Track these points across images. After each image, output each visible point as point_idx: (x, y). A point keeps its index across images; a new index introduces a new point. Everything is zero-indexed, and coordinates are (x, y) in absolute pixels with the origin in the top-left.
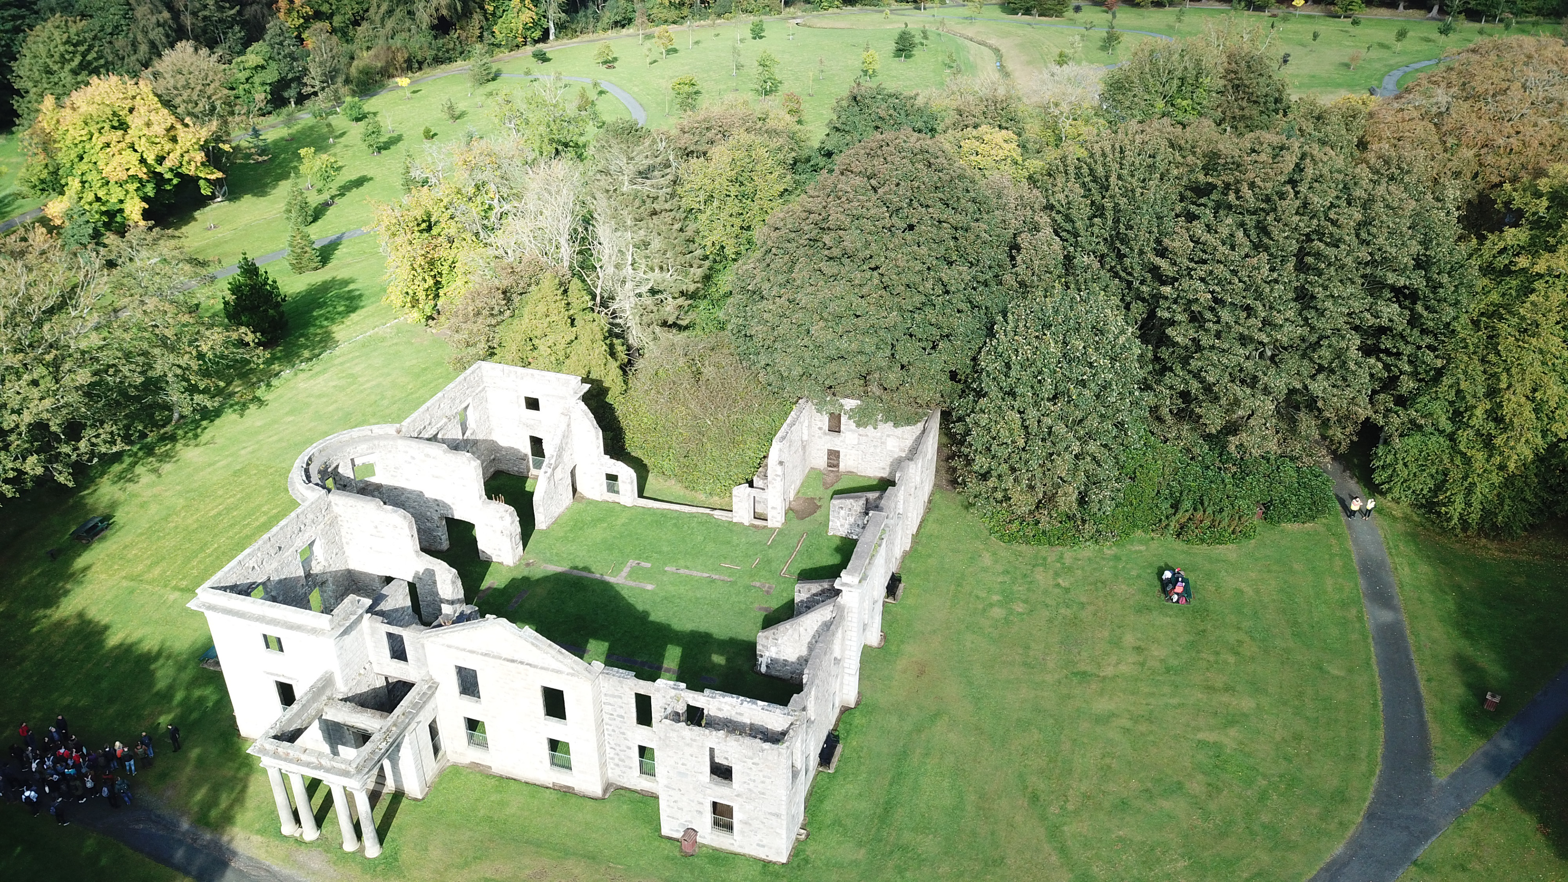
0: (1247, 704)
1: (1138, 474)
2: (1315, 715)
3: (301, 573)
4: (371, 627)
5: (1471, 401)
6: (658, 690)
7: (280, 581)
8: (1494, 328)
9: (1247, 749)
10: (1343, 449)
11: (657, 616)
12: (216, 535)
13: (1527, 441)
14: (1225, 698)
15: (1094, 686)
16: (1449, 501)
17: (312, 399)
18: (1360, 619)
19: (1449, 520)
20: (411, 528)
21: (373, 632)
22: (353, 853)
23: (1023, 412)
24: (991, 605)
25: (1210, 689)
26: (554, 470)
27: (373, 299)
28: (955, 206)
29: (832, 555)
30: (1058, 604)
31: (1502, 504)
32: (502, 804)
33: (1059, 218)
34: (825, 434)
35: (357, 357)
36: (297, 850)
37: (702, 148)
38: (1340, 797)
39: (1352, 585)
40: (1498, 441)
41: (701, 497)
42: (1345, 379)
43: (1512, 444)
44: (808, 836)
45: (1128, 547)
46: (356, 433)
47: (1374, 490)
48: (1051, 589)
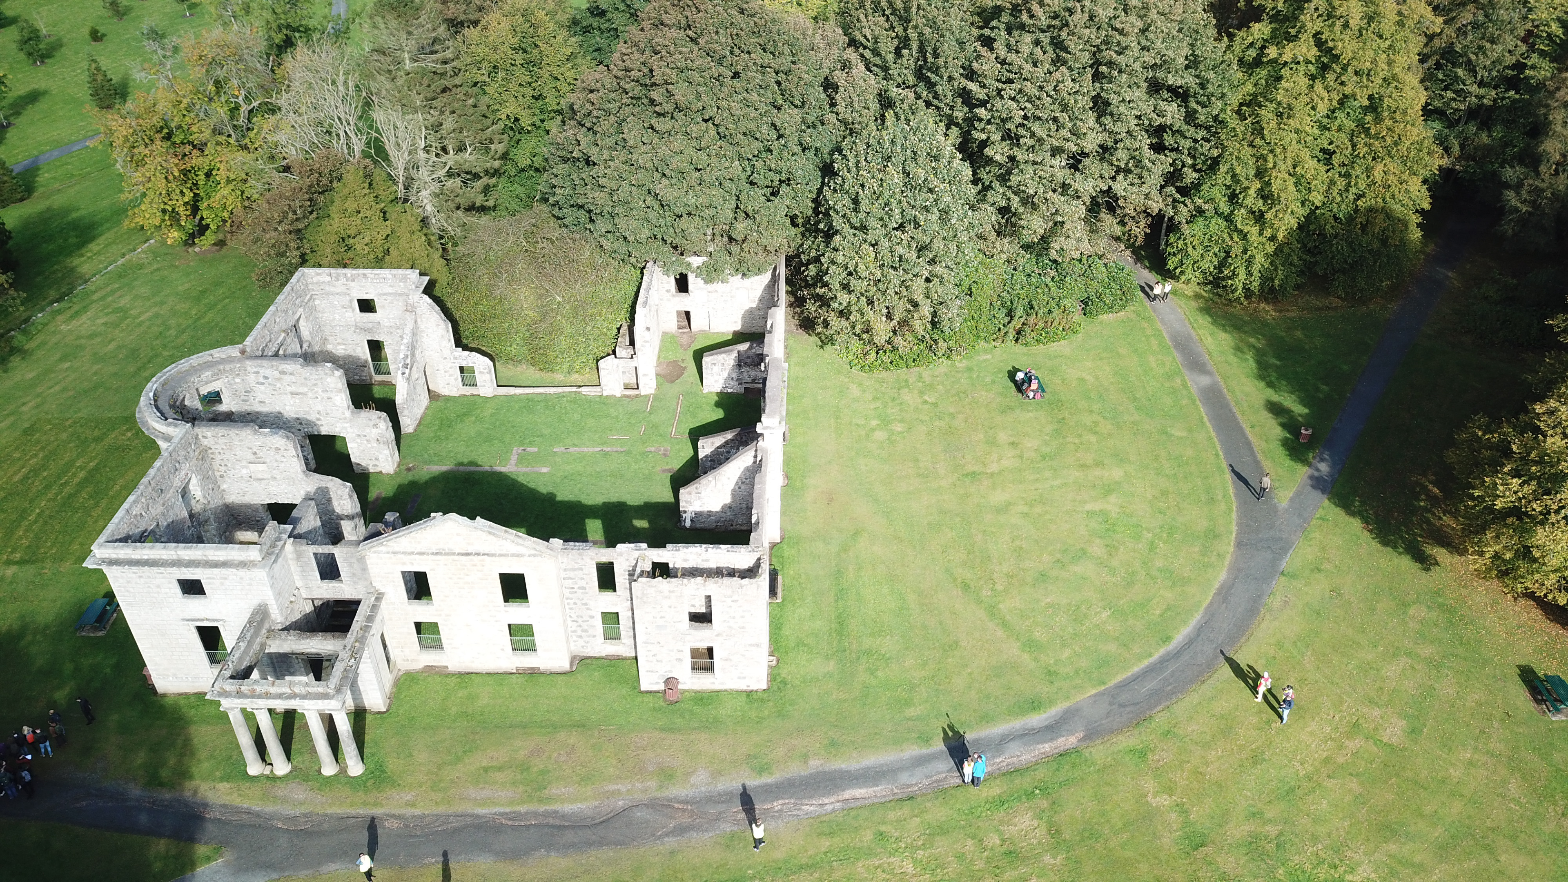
0: (1117, 473)
1: (973, 290)
2: (1173, 472)
3: (185, 514)
4: (296, 551)
5: (1246, 183)
6: (621, 554)
7: (168, 525)
8: (1257, 115)
9: (1128, 511)
10: (1140, 241)
13: (1292, 212)
14: (1098, 472)
15: (985, 483)
16: (1234, 274)
17: (83, 341)
18: (1185, 386)
19: (1235, 290)
20: (295, 448)
21: (299, 556)
22: (335, 775)
23: (877, 244)
24: (873, 430)
25: (1083, 467)
26: (411, 369)
29: (713, 411)
30: (931, 418)
31: (1276, 270)
32: (472, 698)
34: (673, 296)
35: (119, 289)
36: (273, 787)
37: (473, 18)
38: (1213, 535)
39: (1170, 358)
40: (1268, 216)
41: (560, 377)
43: (1281, 216)
44: (778, 661)
45: (977, 358)
46: (195, 360)
48: (920, 406)
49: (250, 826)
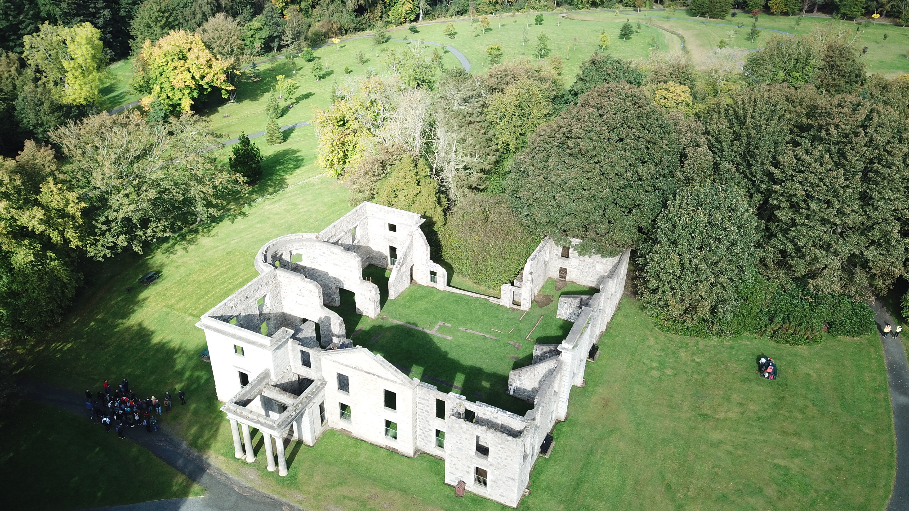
0: (807, 445)
1: (749, 297)
2: (852, 456)
3: (257, 312)
4: (292, 346)
6: (450, 398)
7: (246, 316)
9: (805, 473)
10: (883, 293)
11: (453, 355)
12: (214, 287)
14: (794, 440)
15: (711, 424)
17: (272, 216)
18: (886, 400)
20: (319, 293)
21: (293, 350)
22: (273, 472)
23: (681, 255)
24: (652, 369)
25: (784, 433)
26: (401, 266)
27: (309, 162)
28: (649, 128)
29: (557, 330)
30: (693, 372)
32: (357, 454)
33: (712, 139)
34: (559, 258)
35: (299, 194)
36: (243, 467)
37: (501, 87)
39: (882, 378)
41: (483, 289)
42: (888, 250)
44: (530, 493)
45: (739, 341)
46: (294, 236)
47: (901, 320)
48: (689, 362)
49: (223, 484)
